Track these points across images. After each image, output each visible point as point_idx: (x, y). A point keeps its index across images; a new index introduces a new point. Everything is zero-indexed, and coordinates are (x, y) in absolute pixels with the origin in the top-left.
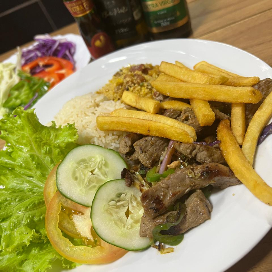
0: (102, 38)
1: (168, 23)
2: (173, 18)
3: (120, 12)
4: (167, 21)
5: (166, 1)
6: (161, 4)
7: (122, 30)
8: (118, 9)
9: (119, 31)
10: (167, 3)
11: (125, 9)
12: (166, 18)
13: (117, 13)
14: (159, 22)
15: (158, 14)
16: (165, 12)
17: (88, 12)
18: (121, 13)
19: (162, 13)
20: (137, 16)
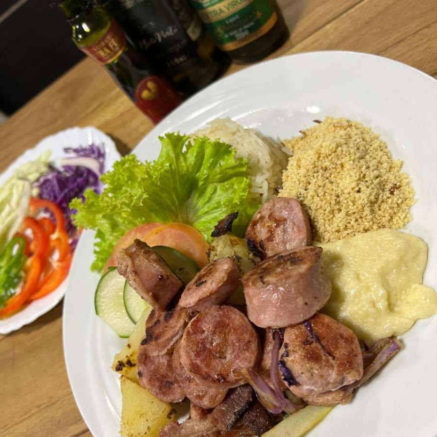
0: (150, 85)
1: (247, 33)
2: (252, 24)
3: (165, 35)
4: (244, 31)
5: (234, 1)
6: (228, 7)
7: (176, 60)
8: (162, 32)
9: (171, 62)
10: (237, 4)
11: (173, 29)
12: (241, 26)
13: (162, 38)
14: (232, 34)
15: (227, 22)
16: (237, 17)
17: (120, 53)
18: (168, 36)
19: (232, 20)
20: (193, 33)
